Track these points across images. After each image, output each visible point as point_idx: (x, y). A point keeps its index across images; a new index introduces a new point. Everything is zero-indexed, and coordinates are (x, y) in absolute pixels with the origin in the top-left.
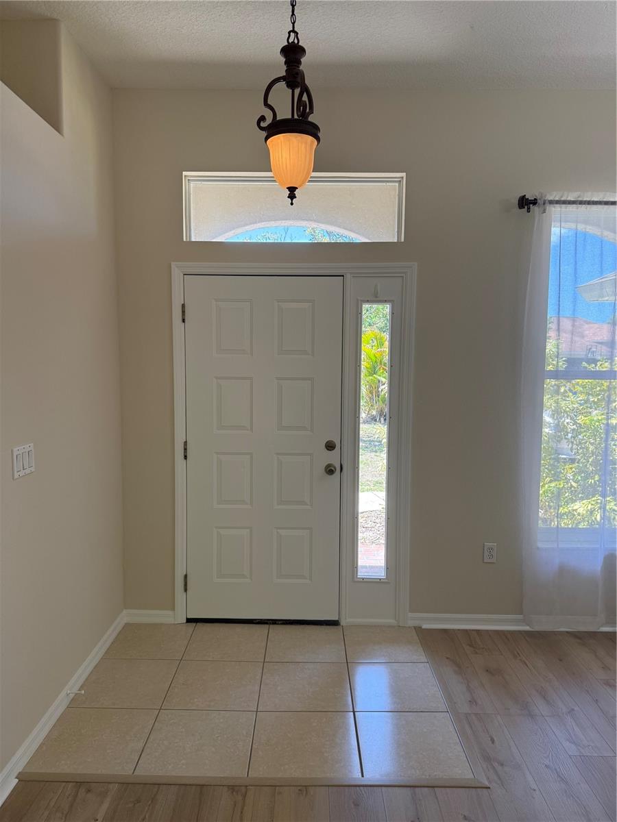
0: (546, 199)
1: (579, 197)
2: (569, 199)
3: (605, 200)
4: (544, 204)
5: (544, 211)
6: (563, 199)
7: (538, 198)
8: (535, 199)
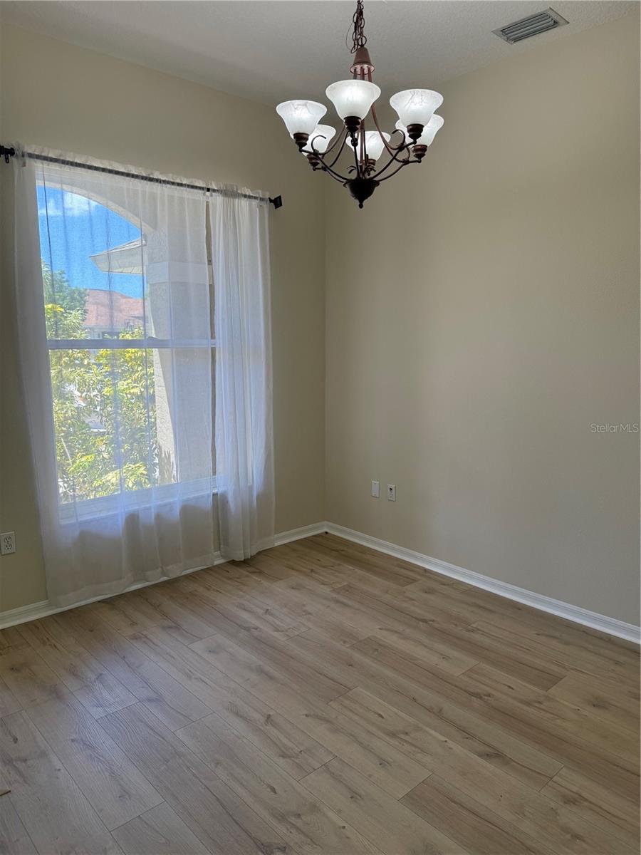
0: (25, 150)
1: (60, 156)
2: (50, 155)
3: (88, 164)
4: (23, 156)
5: (24, 165)
6: (43, 154)
7: (15, 148)
8: (12, 149)
